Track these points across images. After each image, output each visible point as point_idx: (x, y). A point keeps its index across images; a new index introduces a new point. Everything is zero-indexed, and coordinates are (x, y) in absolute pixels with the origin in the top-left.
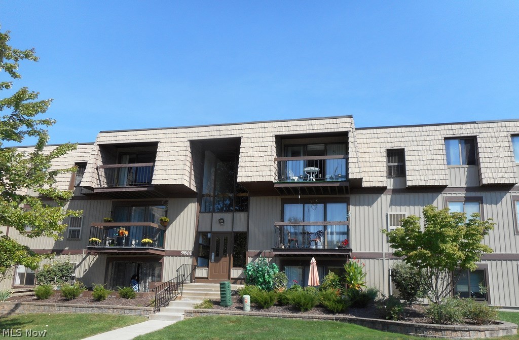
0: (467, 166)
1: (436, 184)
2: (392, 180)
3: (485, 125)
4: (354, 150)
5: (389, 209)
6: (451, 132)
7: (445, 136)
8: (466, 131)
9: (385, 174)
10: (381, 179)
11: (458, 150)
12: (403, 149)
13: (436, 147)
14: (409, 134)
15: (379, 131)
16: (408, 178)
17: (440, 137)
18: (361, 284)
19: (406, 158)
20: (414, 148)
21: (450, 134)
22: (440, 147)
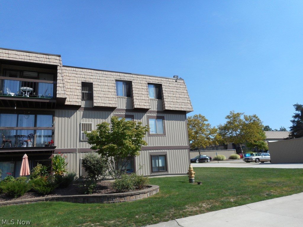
0: (127, 97)
1: (111, 106)
2: (84, 102)
3: (136, 76)
4: (61, 78)
5: (82, 120)
6: (119, 77)
7: (116, 79)
8: (127, 78)
9: (80, 97)
10: (78, 100)
11: (122, 88)
12: (92, 83)
13: (111, 85)
14: (96, 74)
15: (77, 69)
16: (94, 101)
17: (113, 79)
18: (64, 171)
19: (94, 89)
20: (99, 83)
21: (118, 78)
22: (113, 85)
